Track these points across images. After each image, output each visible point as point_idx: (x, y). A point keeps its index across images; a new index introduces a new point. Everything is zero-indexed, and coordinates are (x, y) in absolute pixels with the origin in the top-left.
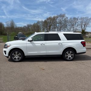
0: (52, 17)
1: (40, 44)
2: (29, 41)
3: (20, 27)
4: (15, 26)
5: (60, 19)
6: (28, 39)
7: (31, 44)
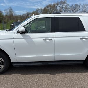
0: (52, 4)
1: (42, 39)
2: (18, 32)
3: (19, 15)
4: (14, 14)
5: (60, 6)
6: (16, 29)
7: (24, 40)
